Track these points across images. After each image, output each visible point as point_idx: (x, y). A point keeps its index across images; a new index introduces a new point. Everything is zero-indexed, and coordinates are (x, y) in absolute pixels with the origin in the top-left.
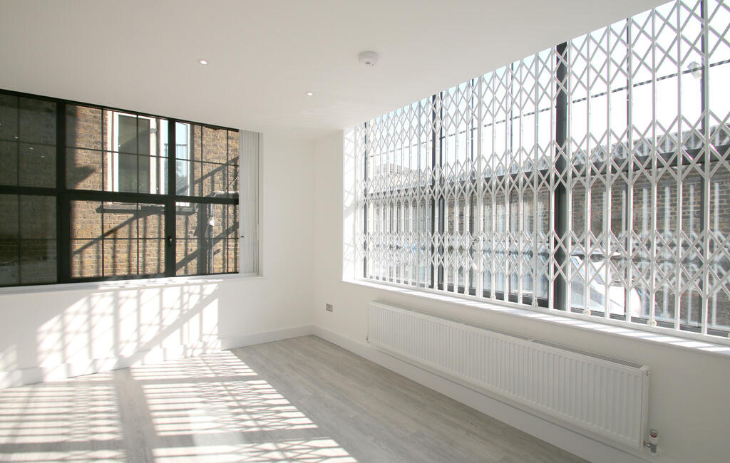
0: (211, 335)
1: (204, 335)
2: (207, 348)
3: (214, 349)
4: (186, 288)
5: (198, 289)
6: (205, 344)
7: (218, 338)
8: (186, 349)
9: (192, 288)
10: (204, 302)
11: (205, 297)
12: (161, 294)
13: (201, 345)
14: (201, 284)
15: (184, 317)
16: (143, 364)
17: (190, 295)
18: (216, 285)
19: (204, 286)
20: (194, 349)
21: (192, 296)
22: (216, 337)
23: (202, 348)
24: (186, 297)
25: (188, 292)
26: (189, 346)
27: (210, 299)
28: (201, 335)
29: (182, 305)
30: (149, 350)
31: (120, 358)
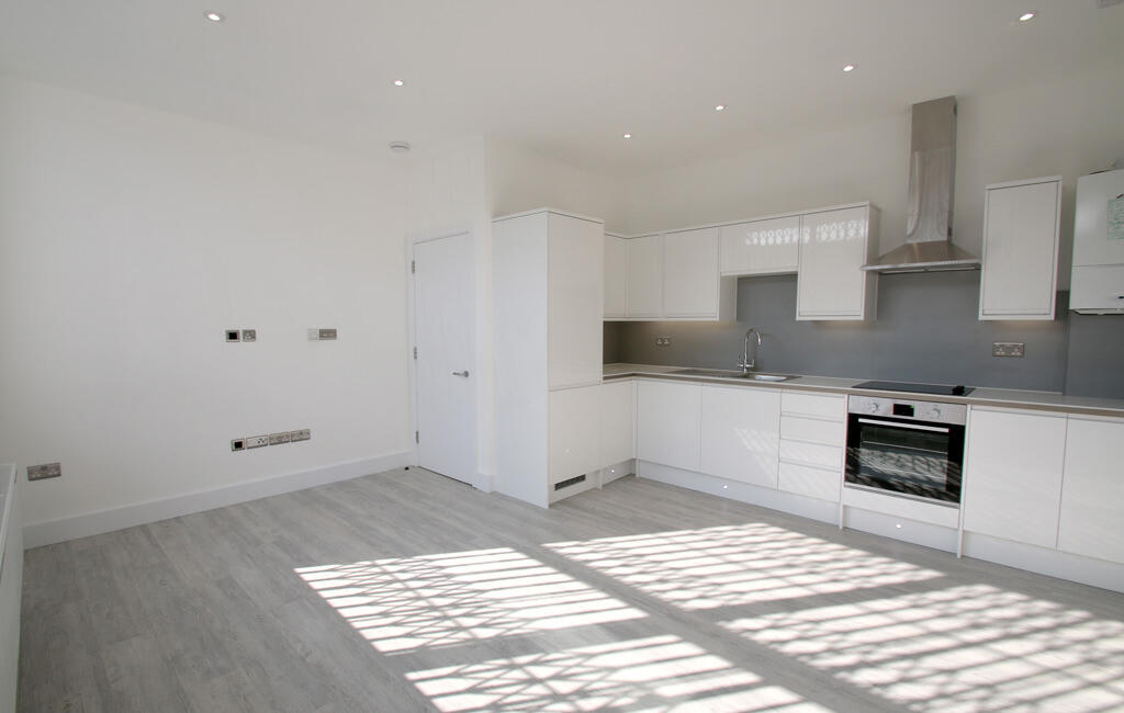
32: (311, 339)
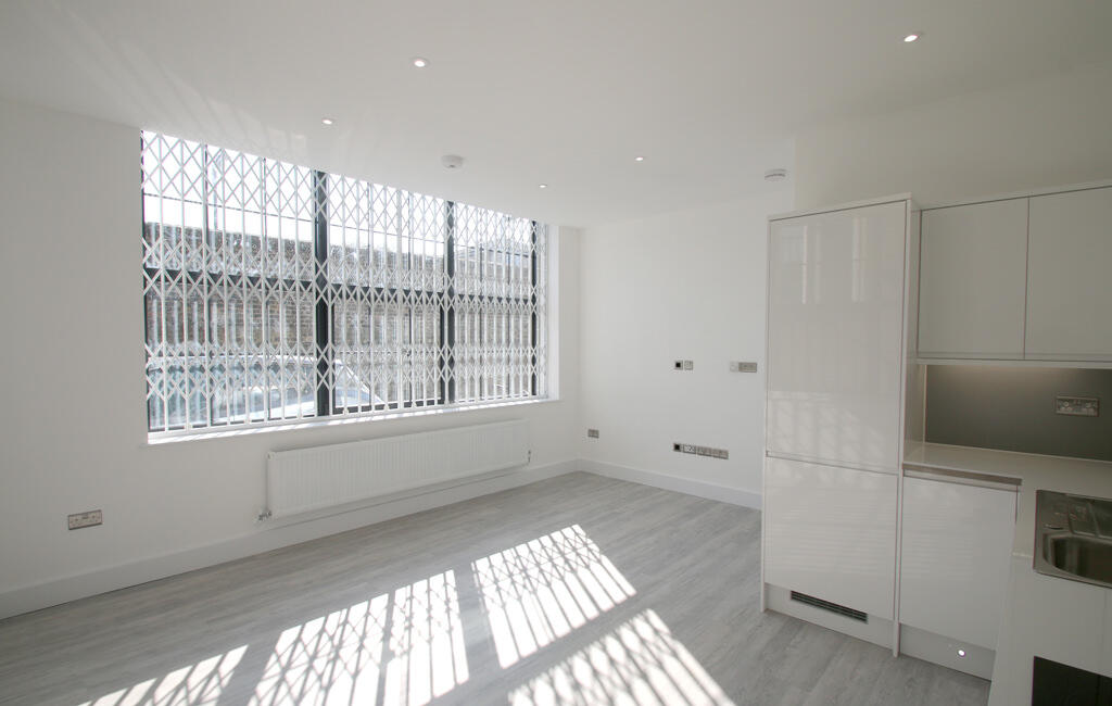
32: (733, 371)
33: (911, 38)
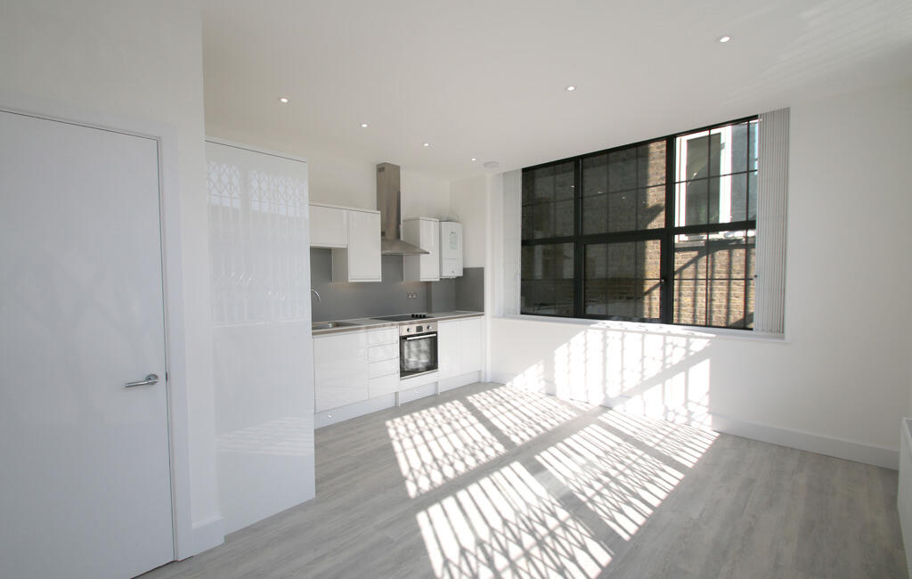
0: (698, 404)
1: (689, 401)
2: (693, 420)
3: (701, 423)
4: (669, 339)
5: (682, 342)
6: (690, 413)
7: (709, 413)
8: (667, 411)
9: (676, 340)
10: (690, 360)
11: (691, 354)
12: (643, 339)
13: (684, 412)
14: (688, 337)
15: (667, 373)
16: (625, 411)
17: (674, 347)
18: (708, 340)
19: (691, 340)
20: (677, 414)
21: (676, 349)
22: (707, 410)
23: (687, 416)
24: (669, 348)
25: (672, 343)
26: (670, 409)
27: (698, 358)
28: (687, 401)
29: (665, 358)
30: (629, 397)
31: (607, 397)
33: (284, 100)
